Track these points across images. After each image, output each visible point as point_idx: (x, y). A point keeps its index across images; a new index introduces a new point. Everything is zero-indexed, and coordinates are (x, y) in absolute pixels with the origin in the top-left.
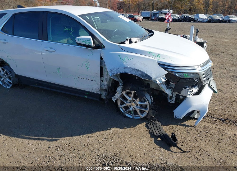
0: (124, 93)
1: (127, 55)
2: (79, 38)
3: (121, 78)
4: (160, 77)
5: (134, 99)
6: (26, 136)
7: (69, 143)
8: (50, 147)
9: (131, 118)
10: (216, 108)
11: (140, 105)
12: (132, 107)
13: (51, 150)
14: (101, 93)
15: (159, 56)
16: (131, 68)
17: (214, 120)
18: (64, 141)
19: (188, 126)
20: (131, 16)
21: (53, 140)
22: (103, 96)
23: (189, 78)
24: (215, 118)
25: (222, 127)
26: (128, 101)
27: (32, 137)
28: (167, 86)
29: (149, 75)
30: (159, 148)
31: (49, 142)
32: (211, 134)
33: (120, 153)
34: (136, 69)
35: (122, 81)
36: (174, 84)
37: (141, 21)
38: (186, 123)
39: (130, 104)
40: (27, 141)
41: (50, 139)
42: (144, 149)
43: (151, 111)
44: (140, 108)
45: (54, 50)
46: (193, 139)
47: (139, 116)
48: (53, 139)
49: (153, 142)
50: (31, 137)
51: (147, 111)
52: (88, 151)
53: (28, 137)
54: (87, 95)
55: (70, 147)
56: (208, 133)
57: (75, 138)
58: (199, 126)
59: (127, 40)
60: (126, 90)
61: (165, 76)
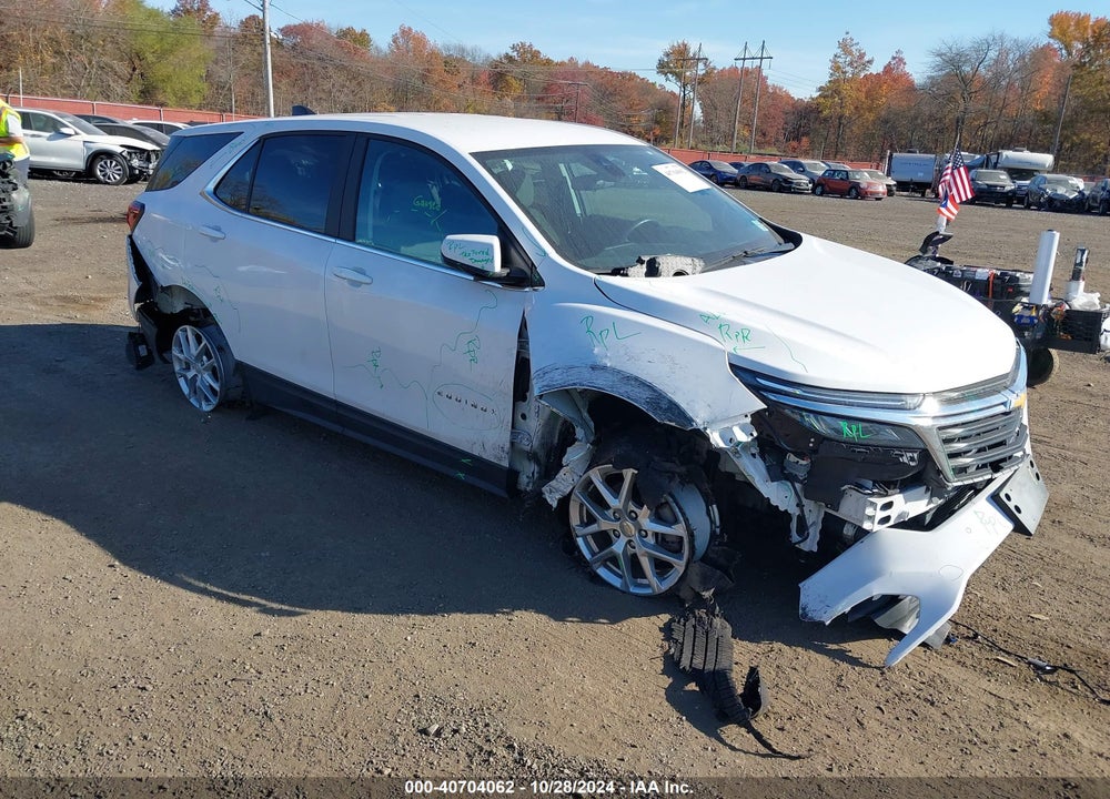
0: (596, 476)
1: (615, 321)
2: (453, 241)
3: (589, 412)
4: (727, 419)
5: (632, 507)
6: (196, 583)
7: (333, 632)
8: (259, 634)
9: (617, 589)
10: (1040, 613)
11: (656, 535)
12: (623, 540)
13: (259, 643)
14: (518, 467)
15: (744, 334)
16: (619, 372)
17: (998, 660)
18: (321, 622)
19: (855, 662)
20: (835, 171)
21: (281, 613)
22: (526, 480)
23: (865, 442)
24: (1008, 653)
25: (1018, 696)
26: (610, 513)
27: (216, 589)
28: (768, 469)
29: (683, 405)
30: (673, 719)
31: (264, 616)
32: (945, 714)
33: (504, 705)
34: (636, 379)
35: (592, 424)
36: (801, 462)
37: (880, 199)
38: (848, 648)
39: (616, 526)
40: (194, 597)
41: (275, 606)
42: (608, 710)
43: (696, 568)
44: (653, 547)
45: (368, 280)
46: (848, 715)
47: (648, 586)
48: (286, 608)
49: (662, 693)
50: (209, 588)
51: (679, 565)
52: (389, 672)
53: (202, 585)
54: (464, 468)
55: (331, 648)
56: (932, 704)
57: (361, 618)
58: (908, 671)
59: (640, 261)
60: (604, 461)
61: (749, 420)
